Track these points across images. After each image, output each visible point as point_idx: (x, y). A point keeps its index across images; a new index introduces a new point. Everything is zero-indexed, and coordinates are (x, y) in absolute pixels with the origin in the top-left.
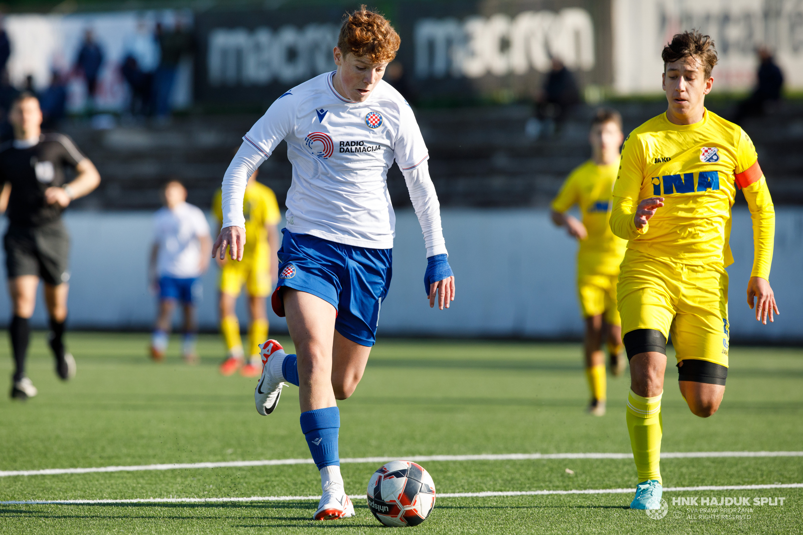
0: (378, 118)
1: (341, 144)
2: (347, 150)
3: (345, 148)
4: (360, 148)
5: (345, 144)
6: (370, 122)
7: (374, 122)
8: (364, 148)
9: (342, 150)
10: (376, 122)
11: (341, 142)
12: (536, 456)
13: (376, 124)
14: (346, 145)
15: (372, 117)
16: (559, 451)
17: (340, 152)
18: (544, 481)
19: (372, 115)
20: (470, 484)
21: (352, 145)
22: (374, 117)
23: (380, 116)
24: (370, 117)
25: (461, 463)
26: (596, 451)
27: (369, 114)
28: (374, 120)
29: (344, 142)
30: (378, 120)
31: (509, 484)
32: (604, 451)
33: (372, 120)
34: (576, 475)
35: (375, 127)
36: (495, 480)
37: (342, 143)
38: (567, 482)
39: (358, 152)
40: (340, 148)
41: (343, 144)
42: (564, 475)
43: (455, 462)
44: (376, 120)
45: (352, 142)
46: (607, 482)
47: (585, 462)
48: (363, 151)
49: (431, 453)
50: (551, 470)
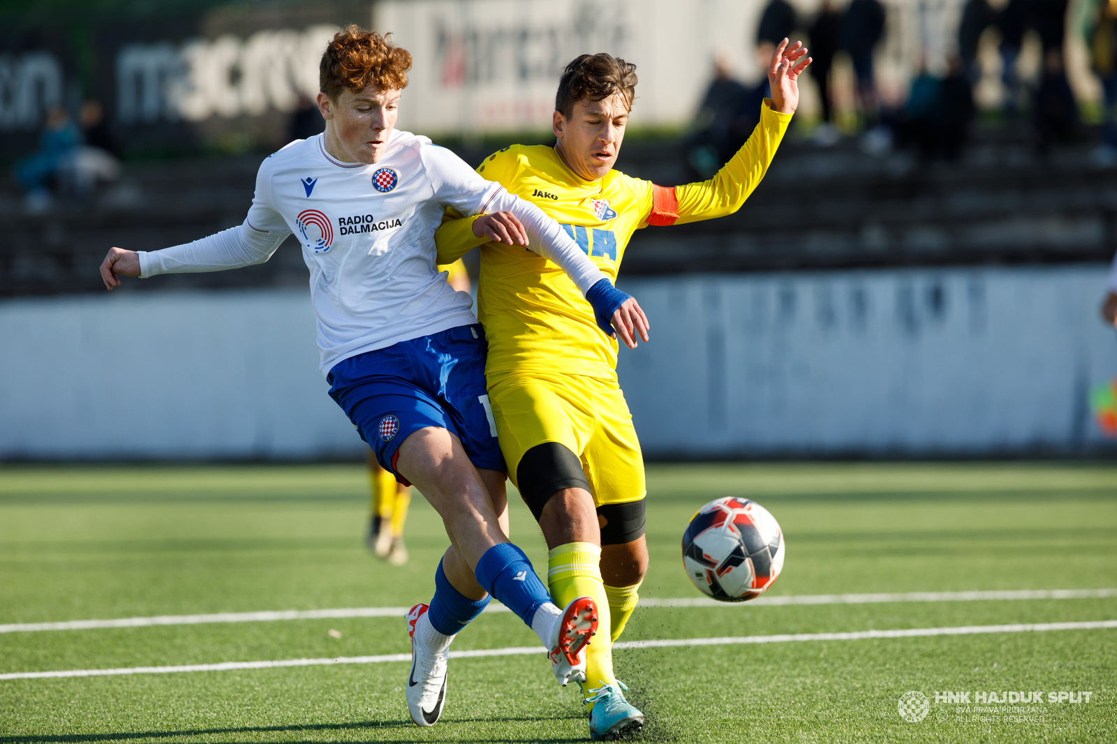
0: (391, 176)
1: (340, 222)
2: (351, 231)
3: (347, 227)
4: (368, 226)
5: (346, 222)
6: (379, 184)
7: (385, 183)
8: (374, 225)
9: (344, 231)
10: (388, 183)
11: (340, 219)
12: (290, 615)
13: (388, 186)
14: (348, 223)
15: (381, 177)
16: (320, 606)
17: (342, 234)
18: (302, 647)
19: (381, 174)
20: (205, 653)
21: (356, 223)
22: (384, 176)
23: (392, 173)
24: (378, 178)
25: (193, 627)
26: (368, 604)
27: (376, 173)
28: (385, 180)
29: (344, 219)
30: (391, 179)
31: (256, 652)
32: (379, 605)
33: (381, 180)
34: (344, 638)
35: (387, 189)
36: (238, 647)
37: (342, 220)
38: (332, 648)
39: (366, 231)
40: (341, 229)
41: (344, 222)
42: (328, 640)
43: (184, 626)
44: (388, 179)
45: (355, 217)
46: (384, 646)
47: (354, 621)
48: (373, 229)
49: (151, 614)
50: (311, 632)
